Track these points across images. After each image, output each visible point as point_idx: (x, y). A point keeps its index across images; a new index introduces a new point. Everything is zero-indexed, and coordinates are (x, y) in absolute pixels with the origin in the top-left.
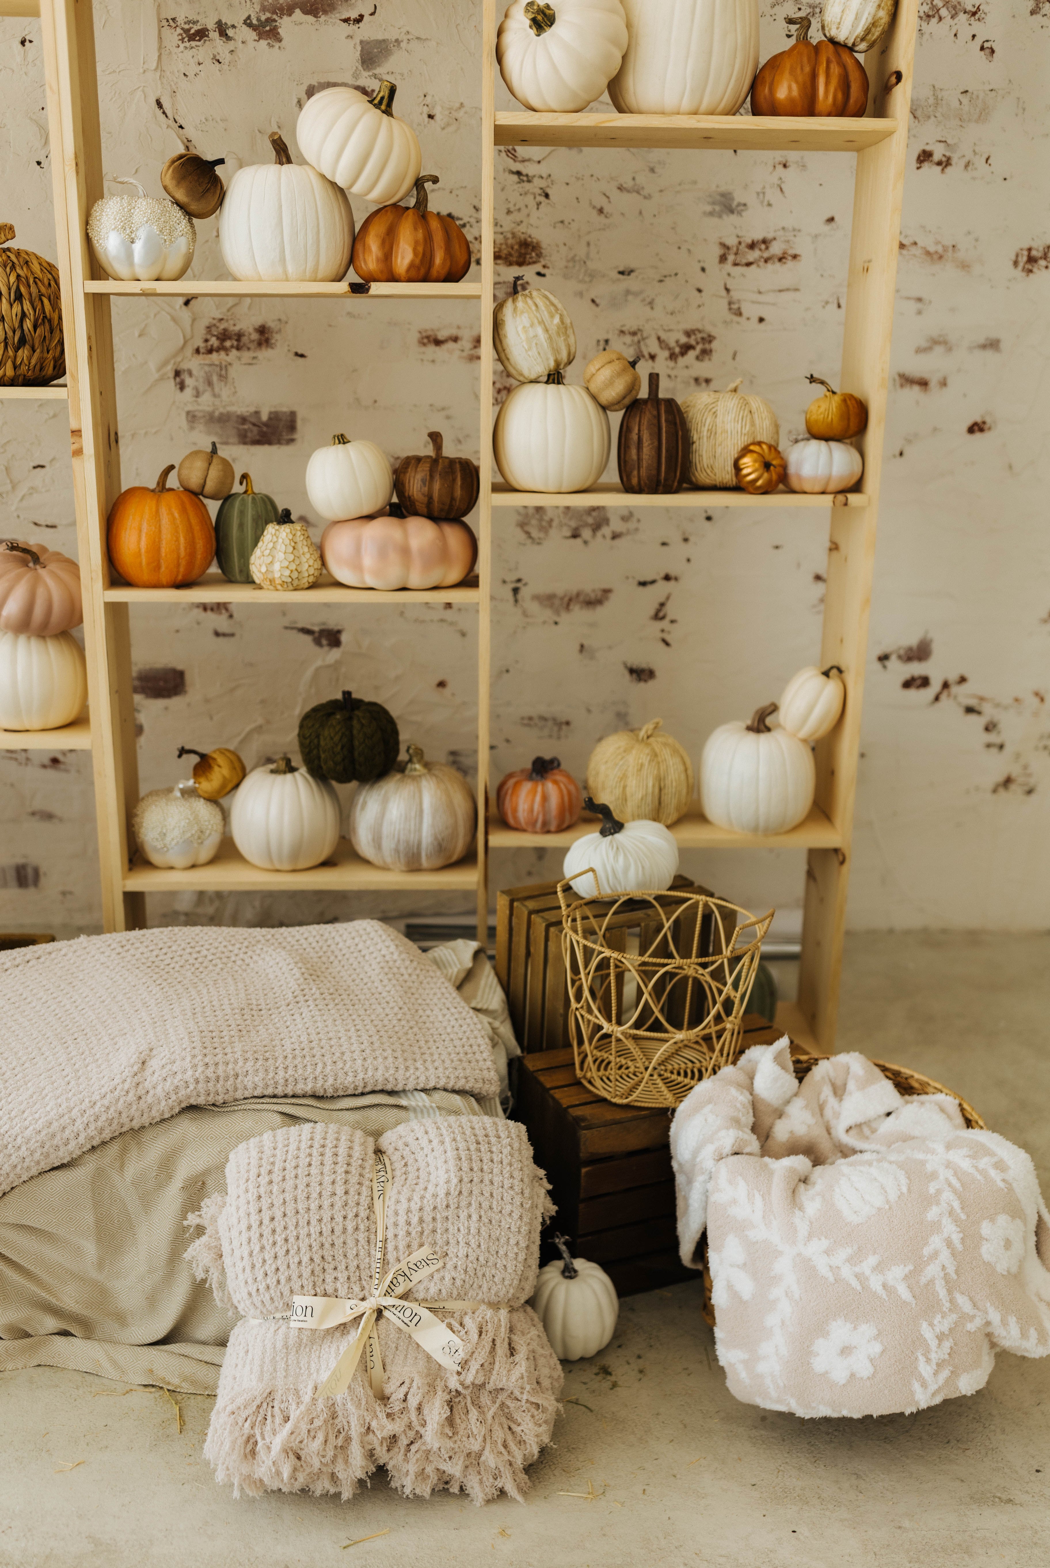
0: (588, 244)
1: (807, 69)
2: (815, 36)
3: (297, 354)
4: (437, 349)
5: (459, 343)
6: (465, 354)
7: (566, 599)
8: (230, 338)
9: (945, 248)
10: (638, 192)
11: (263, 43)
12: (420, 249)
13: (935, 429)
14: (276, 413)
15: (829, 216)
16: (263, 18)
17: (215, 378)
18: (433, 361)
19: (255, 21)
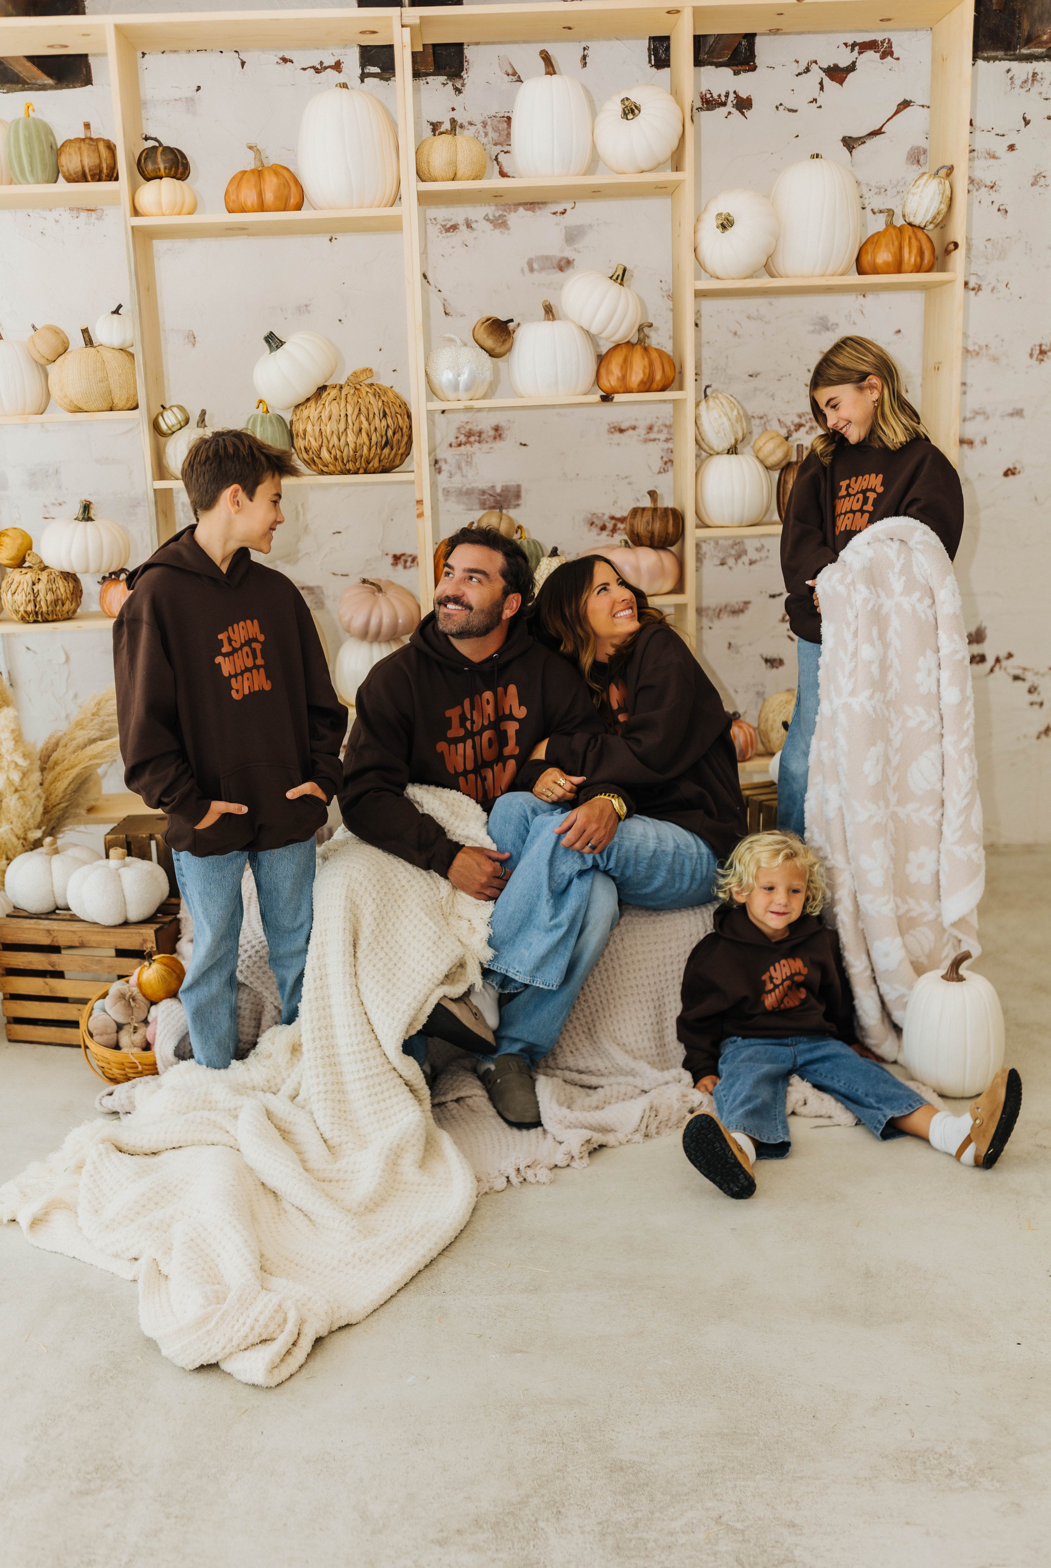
0: (727, 357)
1: (896, 244)
2: (899, 222)
3: (521, 444)
4: (621, 435)
5: (637, 430)
6: (641, 438)
7: (717, 611)
8: (474, 435)
9: (981, 348)
10: (761, 319)
11: (497, 231)
12: (647, 371)
13: (980, 475)
14: (507, 486)
15: (897, 329)
16: (497, 215)
17: (463, 464)
18: (618, 444)
19: (491, 217)
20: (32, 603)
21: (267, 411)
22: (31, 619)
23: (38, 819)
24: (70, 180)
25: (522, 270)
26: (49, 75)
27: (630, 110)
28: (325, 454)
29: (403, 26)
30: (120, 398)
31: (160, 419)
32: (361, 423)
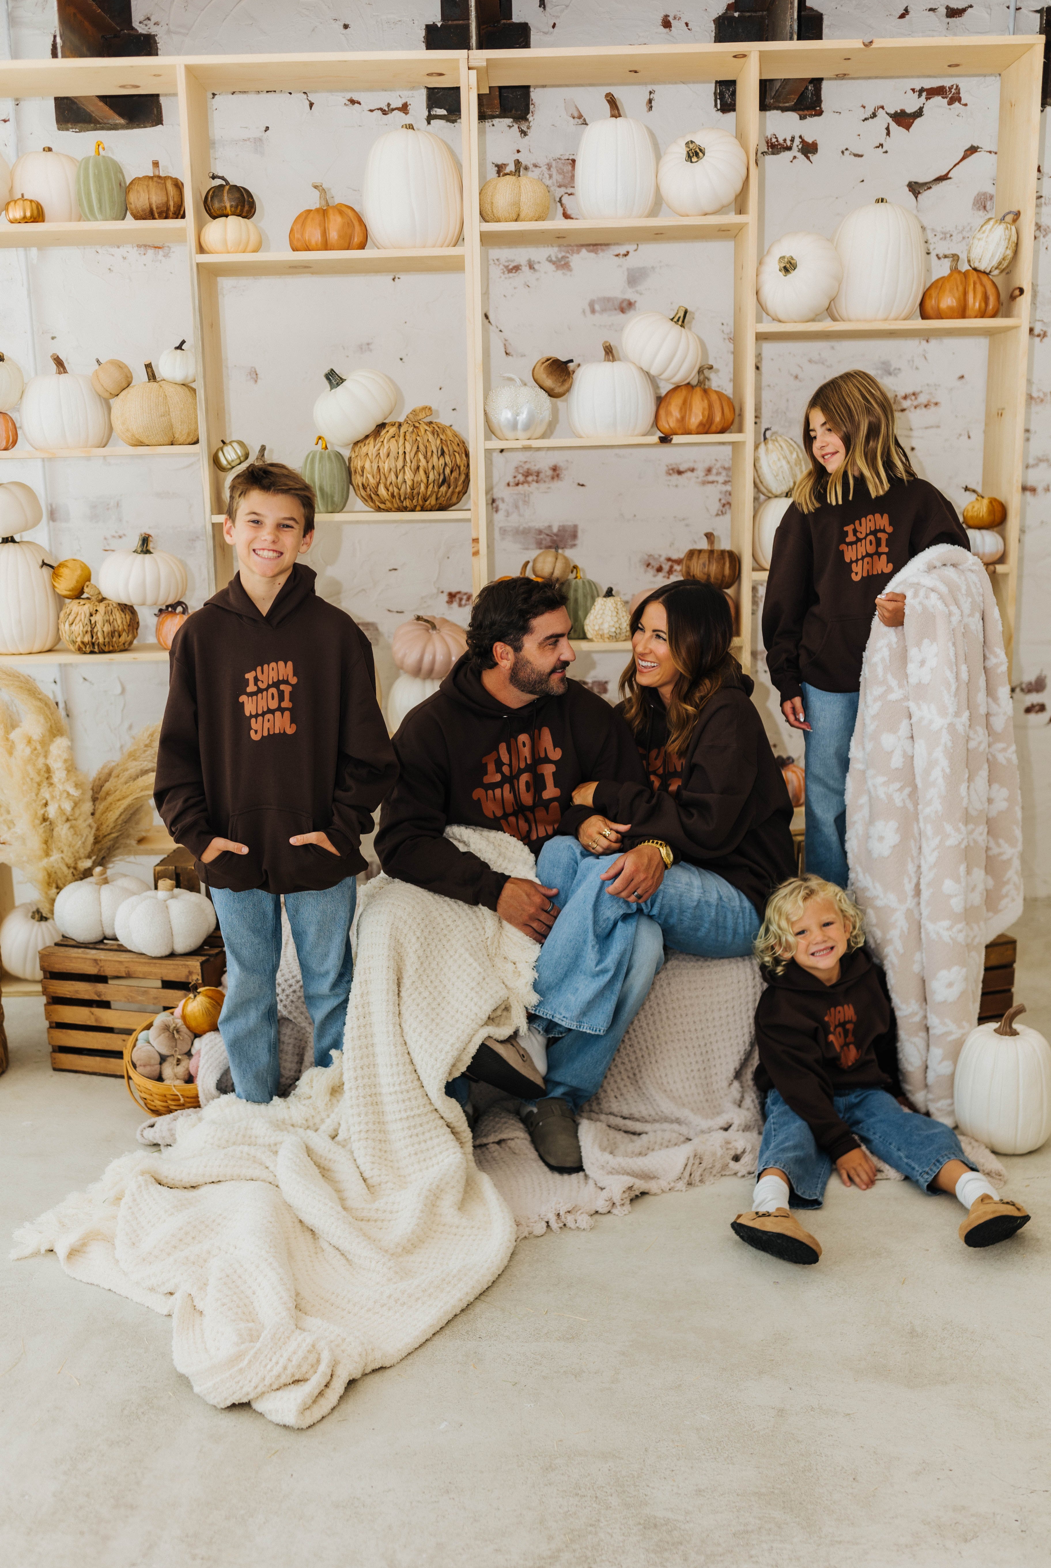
0: (788, 400)
1: (961, 288)
2: (964, 267)
3: (579, 484)
4: (679, 477)
5: (695, 472)
6: (700, 480)
8: (531, 475)
9: (1045, 394)
10: (823, 363)
11: (560, 272)
12: (706, 413)
13: (1042, 522)
14: (564, 527)
15: (960, 374)
16: (560, 256)
17: (521, 503)
18: (677, 486)
19: (554, 259)
20: (89, 634)
21: (326, 448)
22: (88, 650)
23: (89, 848)
24: (137, 217)
25: (584, 312)
26: (121, 115)
27: (695, 153)
28: (382, 491)
29: (469, 69)
30: (181, 432)
31: (220, 454)
32: (418, 461)
